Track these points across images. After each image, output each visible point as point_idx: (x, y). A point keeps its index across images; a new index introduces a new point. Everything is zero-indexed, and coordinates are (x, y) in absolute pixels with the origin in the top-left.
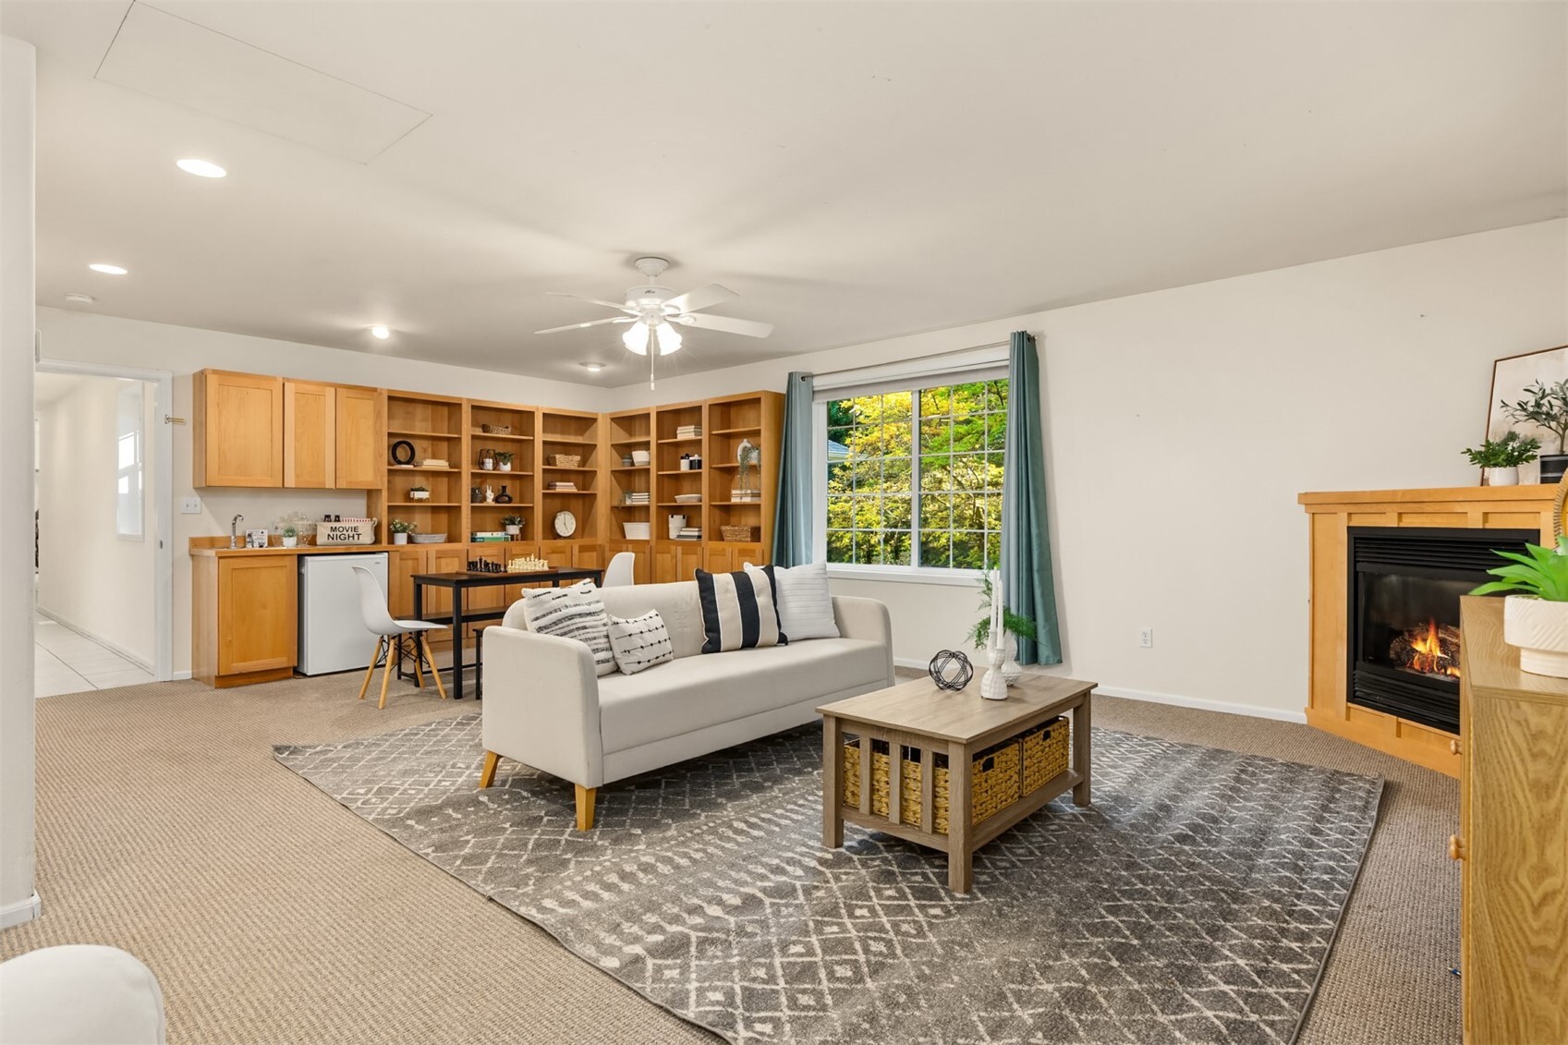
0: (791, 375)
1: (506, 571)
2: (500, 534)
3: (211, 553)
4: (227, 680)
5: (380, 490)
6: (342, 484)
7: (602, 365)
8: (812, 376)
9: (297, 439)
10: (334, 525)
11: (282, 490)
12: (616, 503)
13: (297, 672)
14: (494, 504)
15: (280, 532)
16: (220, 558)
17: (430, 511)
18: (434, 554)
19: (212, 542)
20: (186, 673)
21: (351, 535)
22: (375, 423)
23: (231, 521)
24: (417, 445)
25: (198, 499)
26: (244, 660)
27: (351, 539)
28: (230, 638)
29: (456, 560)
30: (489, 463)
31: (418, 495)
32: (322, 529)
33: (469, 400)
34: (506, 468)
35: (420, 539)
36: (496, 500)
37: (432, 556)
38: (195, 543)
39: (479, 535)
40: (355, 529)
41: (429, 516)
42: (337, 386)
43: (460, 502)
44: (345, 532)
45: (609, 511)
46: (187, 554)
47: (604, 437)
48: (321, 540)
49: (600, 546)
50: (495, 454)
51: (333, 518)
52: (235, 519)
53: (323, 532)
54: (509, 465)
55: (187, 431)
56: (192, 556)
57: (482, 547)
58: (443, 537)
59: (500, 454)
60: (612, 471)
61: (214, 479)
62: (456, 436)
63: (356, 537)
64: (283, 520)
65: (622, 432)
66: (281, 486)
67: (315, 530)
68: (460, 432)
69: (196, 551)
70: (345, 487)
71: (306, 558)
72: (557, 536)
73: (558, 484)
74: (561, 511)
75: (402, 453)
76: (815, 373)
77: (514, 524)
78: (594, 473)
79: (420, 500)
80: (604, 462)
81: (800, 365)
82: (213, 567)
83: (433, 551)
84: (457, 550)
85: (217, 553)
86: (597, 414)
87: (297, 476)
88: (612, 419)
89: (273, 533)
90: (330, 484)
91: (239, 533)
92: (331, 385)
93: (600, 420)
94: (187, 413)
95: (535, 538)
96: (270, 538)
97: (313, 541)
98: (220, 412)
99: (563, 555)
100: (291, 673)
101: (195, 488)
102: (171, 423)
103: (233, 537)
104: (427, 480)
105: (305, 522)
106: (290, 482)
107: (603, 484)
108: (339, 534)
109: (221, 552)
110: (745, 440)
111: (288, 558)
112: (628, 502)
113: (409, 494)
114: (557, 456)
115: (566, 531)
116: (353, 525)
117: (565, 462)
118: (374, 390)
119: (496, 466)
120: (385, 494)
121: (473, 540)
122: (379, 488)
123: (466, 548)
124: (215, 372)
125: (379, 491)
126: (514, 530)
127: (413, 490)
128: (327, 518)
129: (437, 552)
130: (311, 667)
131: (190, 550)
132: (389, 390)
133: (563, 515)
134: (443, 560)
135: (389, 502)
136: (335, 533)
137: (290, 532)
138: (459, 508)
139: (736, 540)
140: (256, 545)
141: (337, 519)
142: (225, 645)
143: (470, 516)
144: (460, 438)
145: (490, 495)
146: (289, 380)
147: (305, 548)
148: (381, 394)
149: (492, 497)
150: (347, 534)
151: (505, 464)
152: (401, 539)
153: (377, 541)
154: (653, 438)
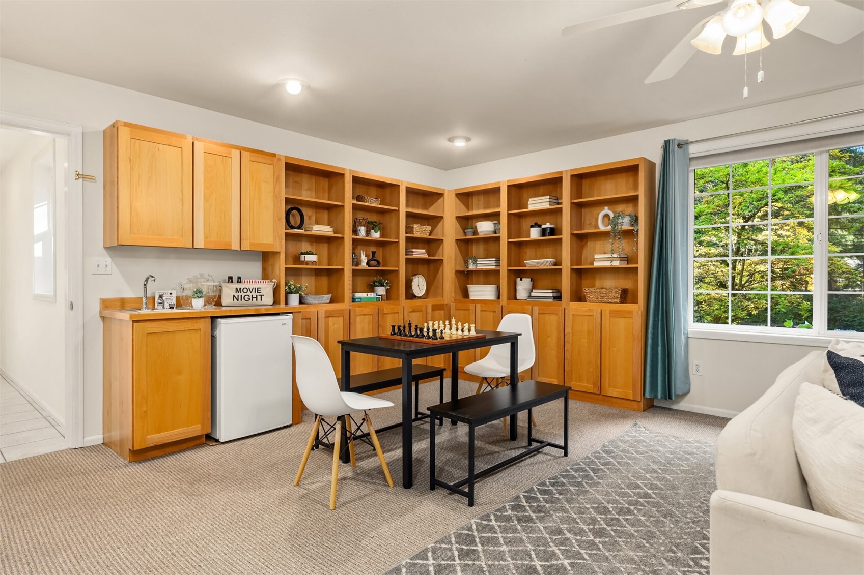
0: (667, 143)
1: (442, 338)
2: (371, 295)
3: (125, 316)
4: (141, 455)
5: (279, 253)
6: (246, 246)
7: (468, 139)
8: (688, 143)
9: (206, 199)
10: (239, 286)
11: (190, 252)
12: (459, 269)
13: (210, 439)
14: (367, 267)
15: (189, 293)
16: (134, 322)
17: (313, 273)
18: (323, 314)
19: (122, 304)
20: (96, 438)
21: (255, 296)
22: (275, 188)
23: (143, 282)
24: (305, 211)
25: (110, 259)
26: (159, 432)
27: (254, 299)
28: (144, 409)
29: (341, 319)
30: (362, 230)
31: (309, 258)
32: (227, 289)
33: (350, 170)
34: (376, 235)
35: (311, 299)
36: (368, 264)
37: (322, 315)
38: (106, 304)
39: (357, 295)
40: (258, 290)
41: (313, 278)
42: (241, 149)
43: (343, 265)
44: (249, 293)
45: (453, 275)
46: (98, 315)
47: (450, 210)
48: (226, 300)
49: (447, 304)
50: (368, 223)
51: (235, 279)
52: (147, 280)
53: (228, 292)
54: (379, 233)
55: (97, 189)
56: (103, 318)
57: (360, 307)
58: (328, 297)
59: (371, 223)
60: (456, 240)
61: (126, 238)
62: (340, 204)
63: (259, 298)
64: (190, 281)
65: (463, 207)
66: (191, 247)
67: (221, 291)
68: (343, 200)
69: (107, 313)
70: (249, 249)
71: (219, 320)
72: (414, 297)
73: (414, 250)
74: (415, 275)
75: (295, 219)
76: (690, 141)
77: (382, 285)
78: (440, 241)
79: (307, 263)
80: (449, 231)
81: (675, 133)
82: (127, 331)
83: (323, 309)
84: (342, 310)
85: (131, 316)
86: (444, 190)
87: (206, 237)
88: (457, 195)
89: (181, 294)
90: (235, 246)
91: (149, 295)
92: (236, 147)
93: (446, 196)
94: (97, 169)
95: (400, 298)
96: (178, 299)
97: (218, 303)
98: (132, 168)
99: (421, 313)
100: (204, 439)
101: (104, 248)
102: (81, 180)
103: (144, 299)
104: (312, 245)
105: (212, 284)
106: (200, 243)
107: (449, 253)
108: (243, 295)
109: (135, 315)
110: (606, 208)
111: (202, 320)
112: (472, 267)
113: (299, 258)
114: (415, 226)
115: (419, 292)
116: (256, 286)
117: (421, 231)
118: (274, 155)
119: (368, 233)
120: (282, 256)
121: (354, 300)
122: (278, 251)
123: (348, 308)
124: (126, 124)
125: (277, 253)
126: (381, 291)
127: (302, 254)
128: (230, 279)
129: (326, 312)
130: (223, 434)
131: (100, 312)
132: (286, 157)
133: (417, 278)
134: (330, 319)
135: (286, 264)
136: (240, 294)
137: (198, 293)
138: (341, 271)
139: (601, 302)
140: (167, 306)
141: (239, 280)
142: (139, 414)
143: (351, 279)
144: (343, 206)
145: (364, 259)
146: (197, 139)
147: (212, 310)
148: (279, 160)
149: (366, 261)
150: (250, 295)
151: (376, 232)
152: (294, 299)
153: (276, 302)
154: (503, 209)
